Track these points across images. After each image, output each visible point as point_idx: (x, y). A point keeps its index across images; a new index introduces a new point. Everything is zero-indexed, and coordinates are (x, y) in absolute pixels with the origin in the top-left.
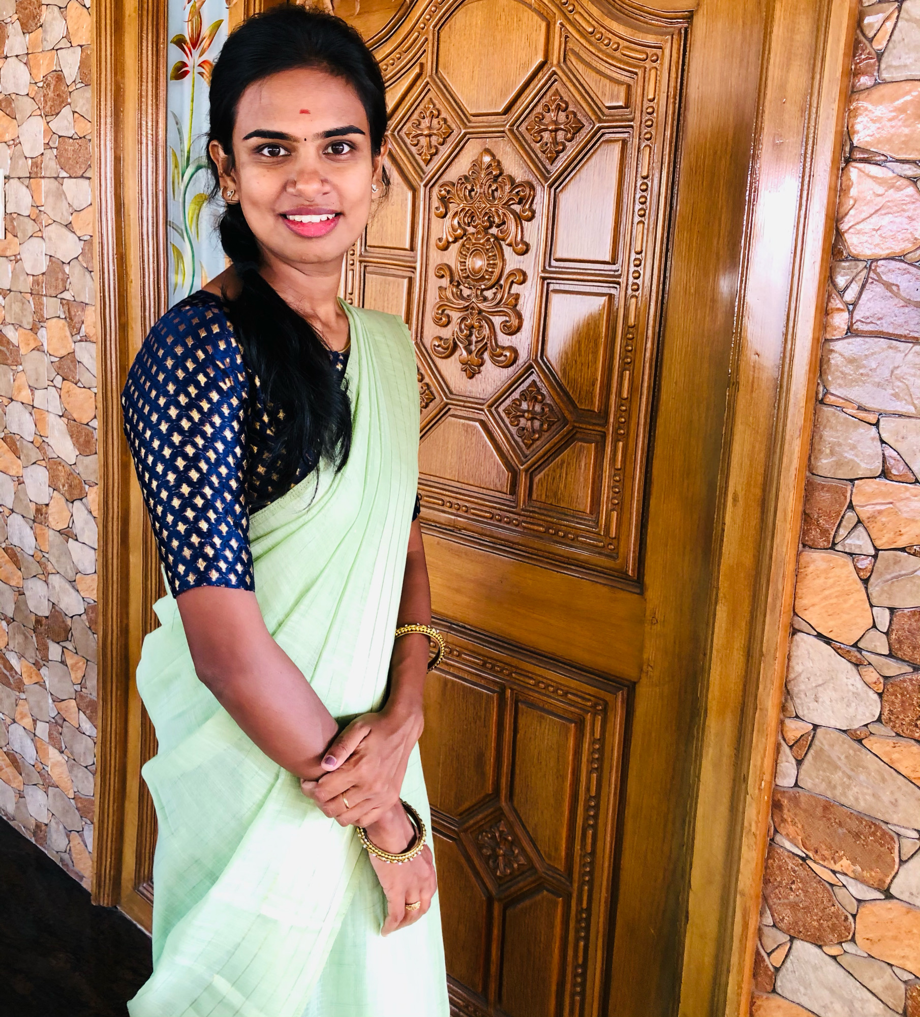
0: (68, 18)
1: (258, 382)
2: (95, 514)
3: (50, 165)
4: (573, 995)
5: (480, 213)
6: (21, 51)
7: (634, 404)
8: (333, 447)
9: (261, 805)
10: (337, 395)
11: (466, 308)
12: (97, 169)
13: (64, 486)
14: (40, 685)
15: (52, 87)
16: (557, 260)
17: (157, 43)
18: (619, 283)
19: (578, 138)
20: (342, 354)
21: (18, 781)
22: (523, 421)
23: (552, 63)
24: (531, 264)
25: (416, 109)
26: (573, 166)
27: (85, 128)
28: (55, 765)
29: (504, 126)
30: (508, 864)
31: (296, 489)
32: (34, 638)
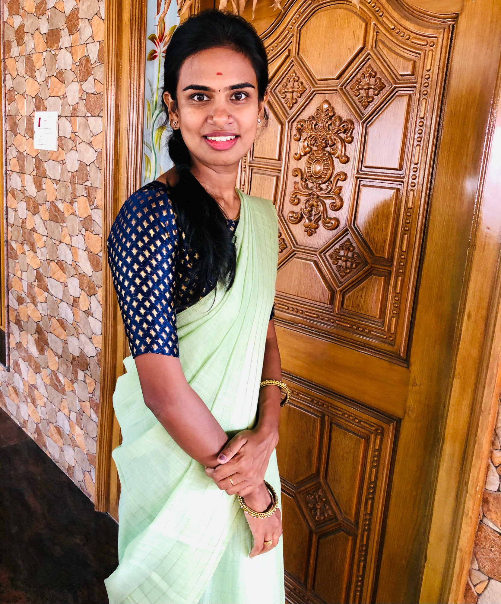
0: (93, 26)
1: (184, 236)
2: (101, 302)
3: (82, 109)
4: (355, 592)
5: (320, 138)
6: (68, 45)
7: (409, 255)
8: (225, 277)
9: (180, 480)
10: (229, 245)
11: (310, 195)
12: (106, 111)
13: (86, 288)
14: (73, 392)
15: (84, 65)
16: (366, 167)
17: (140, 39)
18: (403, 182)
19: (382, 94)
20: (234, 222)
21: (61, 442)
22: (340, 262)
23: (367, 49)
24: (350, 169)
25: (285, 76)
26: (377, 110)
27: (101, 88)
28: (78, 435)
29: (337, 86)
30: (322, 514)
31: (203, 300)
32: (71, 367)
